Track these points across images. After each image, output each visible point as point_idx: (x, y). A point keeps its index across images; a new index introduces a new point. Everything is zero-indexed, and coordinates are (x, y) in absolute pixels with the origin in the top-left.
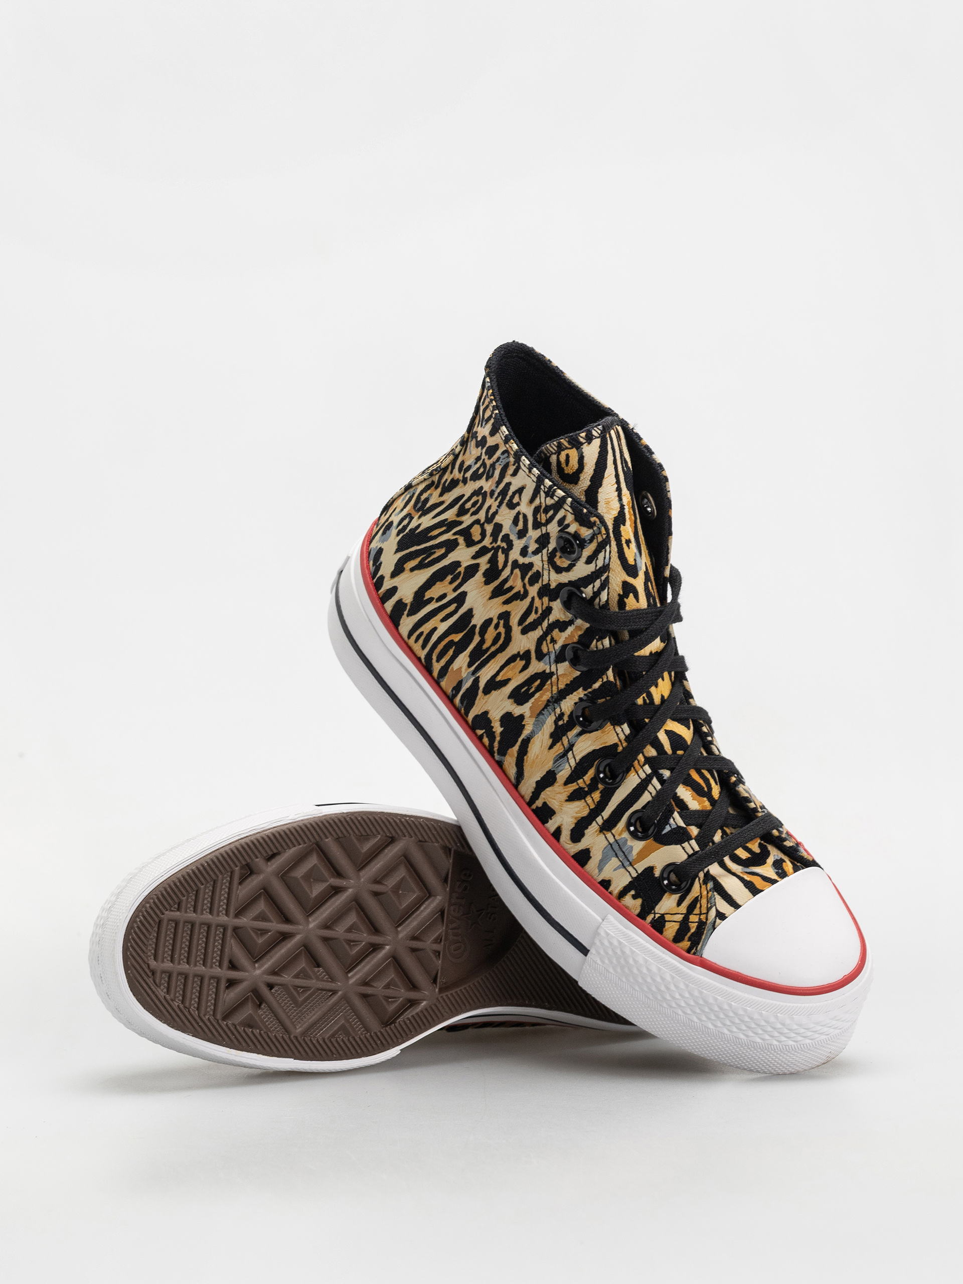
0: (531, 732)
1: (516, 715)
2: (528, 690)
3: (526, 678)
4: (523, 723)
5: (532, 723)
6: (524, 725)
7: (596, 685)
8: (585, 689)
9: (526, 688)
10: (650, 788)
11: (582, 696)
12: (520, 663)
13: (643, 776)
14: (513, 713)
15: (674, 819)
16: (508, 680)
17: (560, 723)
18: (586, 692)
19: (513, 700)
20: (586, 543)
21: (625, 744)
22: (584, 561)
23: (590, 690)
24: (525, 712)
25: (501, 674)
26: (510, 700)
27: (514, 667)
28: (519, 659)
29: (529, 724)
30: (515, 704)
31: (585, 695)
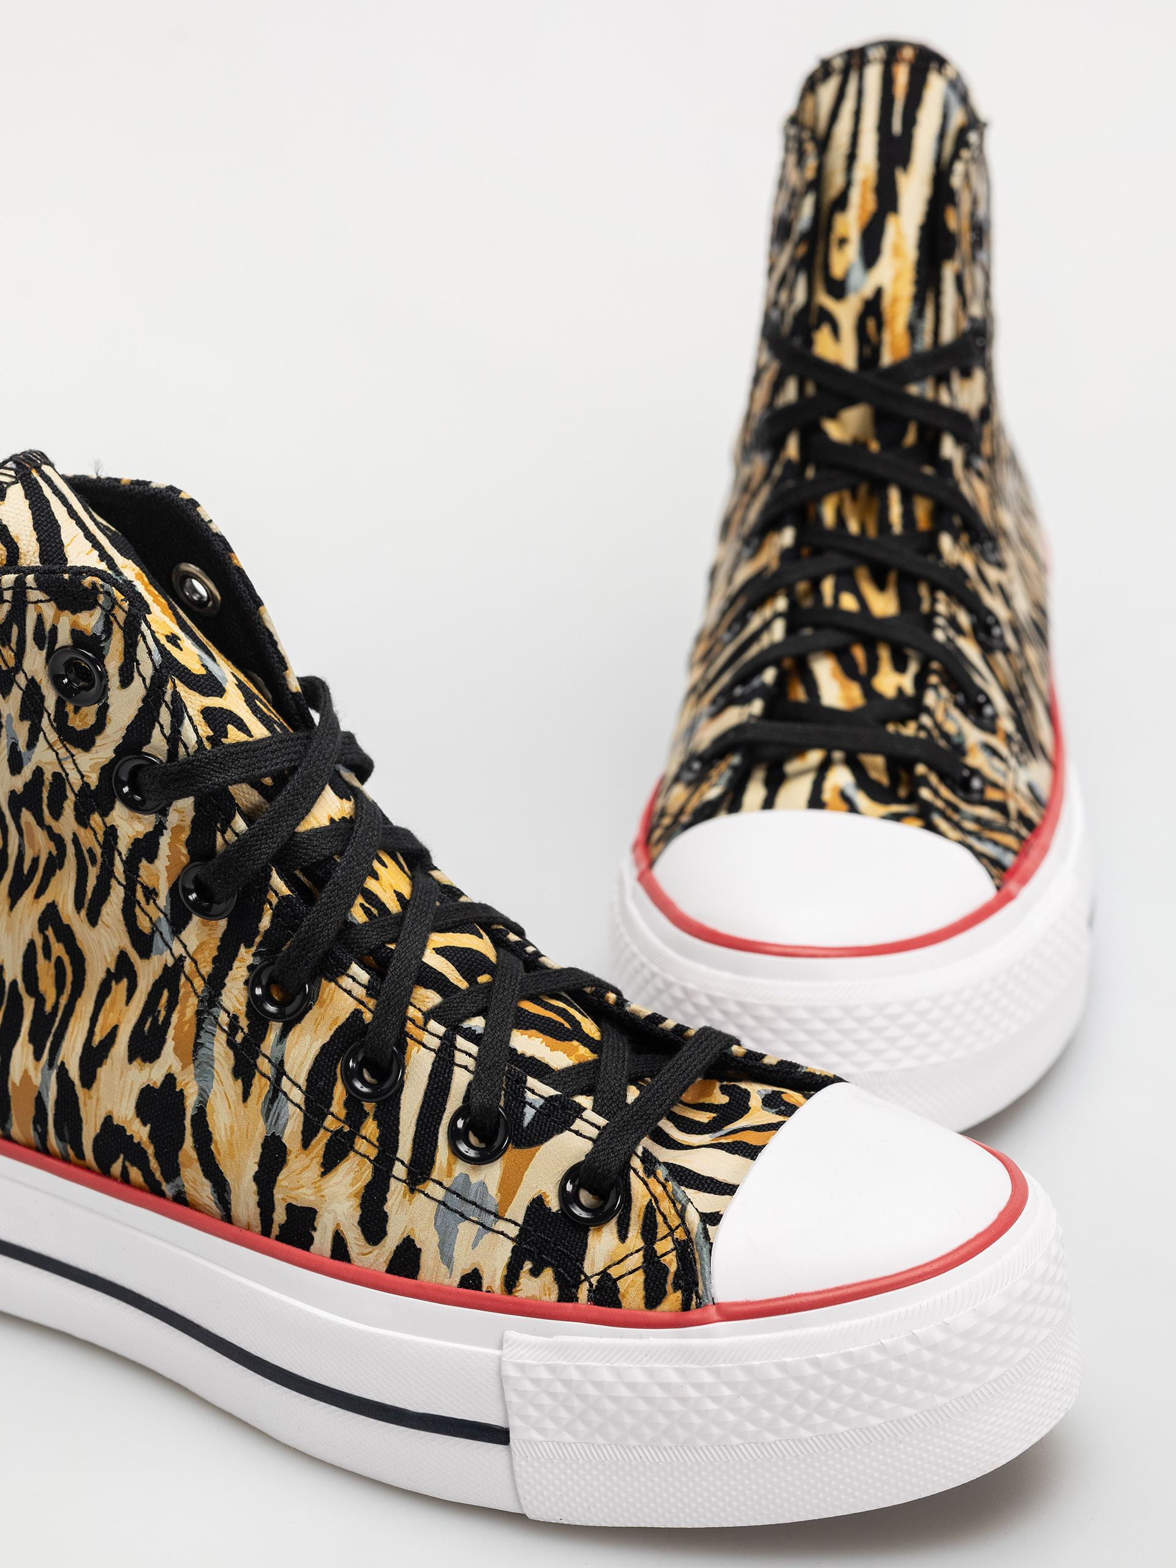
0: (200, 1095)
1: (159, 1084)
2: (156, 1019)
3: (142, 1005)
4: (178, 1090)
5: (193, 1076)
6: (182, 1090)
7: (265, 923)
8: (249, 946)
9: (150, 1020)
10: (460, 1058)
11: (250, 960)
12: (120, 989)
13: (435, 1043)
14: (151, 1085)
15: (533, 1092)
16: (115, 1029)
17: (239, 1037)
18: (253, 949)
19: (139, 1060)
20: (101, 642)
21: (372, 1003)
22: (118, 684)
23: (258, 939)
24: (170, 1066)
25: (97, 1029)
26: (135, 1063)
27: (113, 1004)
28: (114, 983)
29: (187, 1084)
30: (147, 1064)
31: (254, 955)
